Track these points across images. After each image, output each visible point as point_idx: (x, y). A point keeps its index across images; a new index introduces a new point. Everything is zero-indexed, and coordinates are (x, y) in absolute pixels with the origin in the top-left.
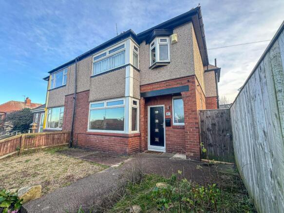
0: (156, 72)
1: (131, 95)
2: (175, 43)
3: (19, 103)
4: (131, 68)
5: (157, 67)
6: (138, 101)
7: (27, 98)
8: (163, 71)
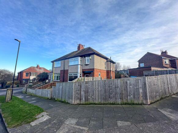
0: (86, 66)
1: (79, 72)
2: (90, 59)
3: (35, 67)
4: (80, 65)
5: (87, 65)
6: (82, 74)
7: (38, 65)
8: (88, 66)
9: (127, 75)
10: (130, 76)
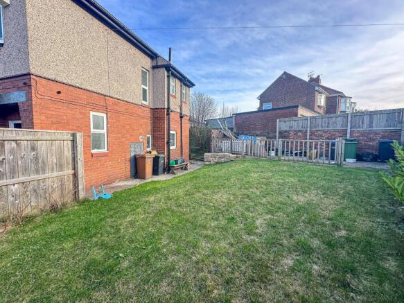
9: (229, 133)
10: (237, 135)
